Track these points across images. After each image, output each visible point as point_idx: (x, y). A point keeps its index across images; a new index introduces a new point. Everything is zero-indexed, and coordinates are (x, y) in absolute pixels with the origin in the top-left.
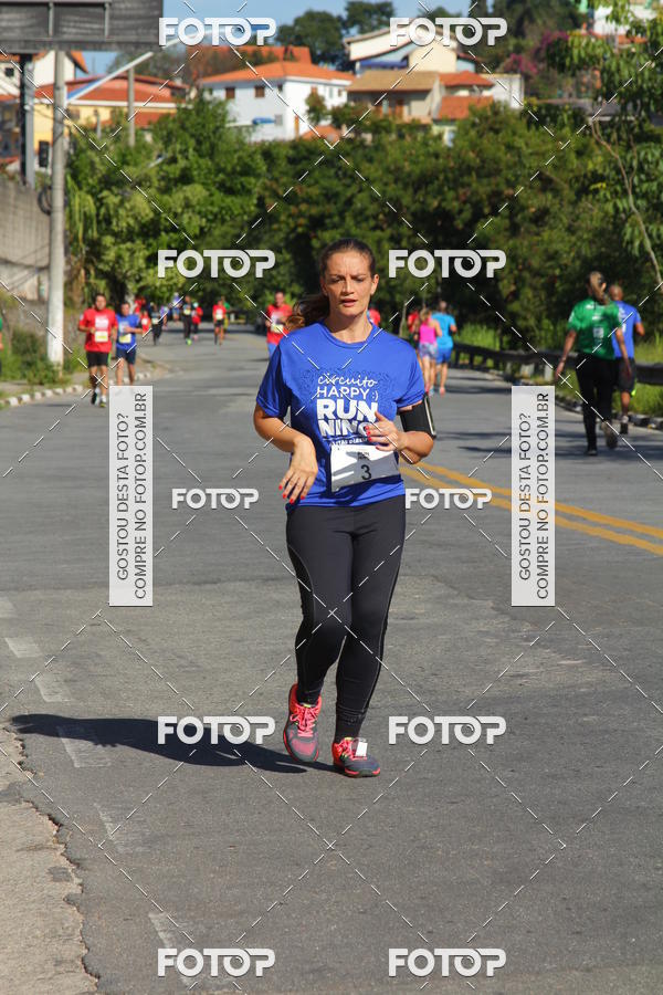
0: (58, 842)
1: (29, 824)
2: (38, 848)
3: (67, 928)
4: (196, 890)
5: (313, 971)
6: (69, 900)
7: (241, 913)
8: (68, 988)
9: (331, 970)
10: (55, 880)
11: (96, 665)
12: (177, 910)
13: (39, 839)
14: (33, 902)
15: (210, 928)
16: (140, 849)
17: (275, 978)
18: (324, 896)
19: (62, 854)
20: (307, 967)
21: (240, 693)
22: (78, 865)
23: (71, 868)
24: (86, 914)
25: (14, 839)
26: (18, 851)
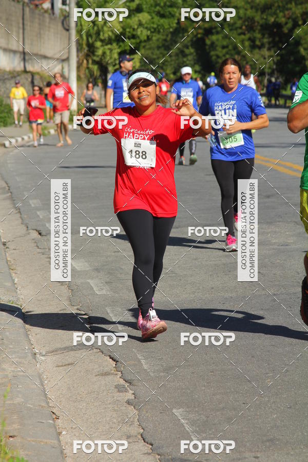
0: (117, 371)
1: (100, 361)
2: (107, 374)
3: (130, 418)
4: (196, 396)
5: (268, 441)
6: (129, 402)
7: (223, 408)
8: (136, 451)
9: (278, 440)
10: (119, 391)
11: (121, 274)
12: (188, 407)
13: (106, 369)
14: (110, 404)
15: (208, 417)
16: (162, 374)
17: (248, 444)
18: (267, 399)
19: (120, 377)
20: (265, 438)
21: (201, 288)
22: (130, 383)
23: (127, 385)
24: (139, 410)
25: (93, 369)
26: (96, 376)
